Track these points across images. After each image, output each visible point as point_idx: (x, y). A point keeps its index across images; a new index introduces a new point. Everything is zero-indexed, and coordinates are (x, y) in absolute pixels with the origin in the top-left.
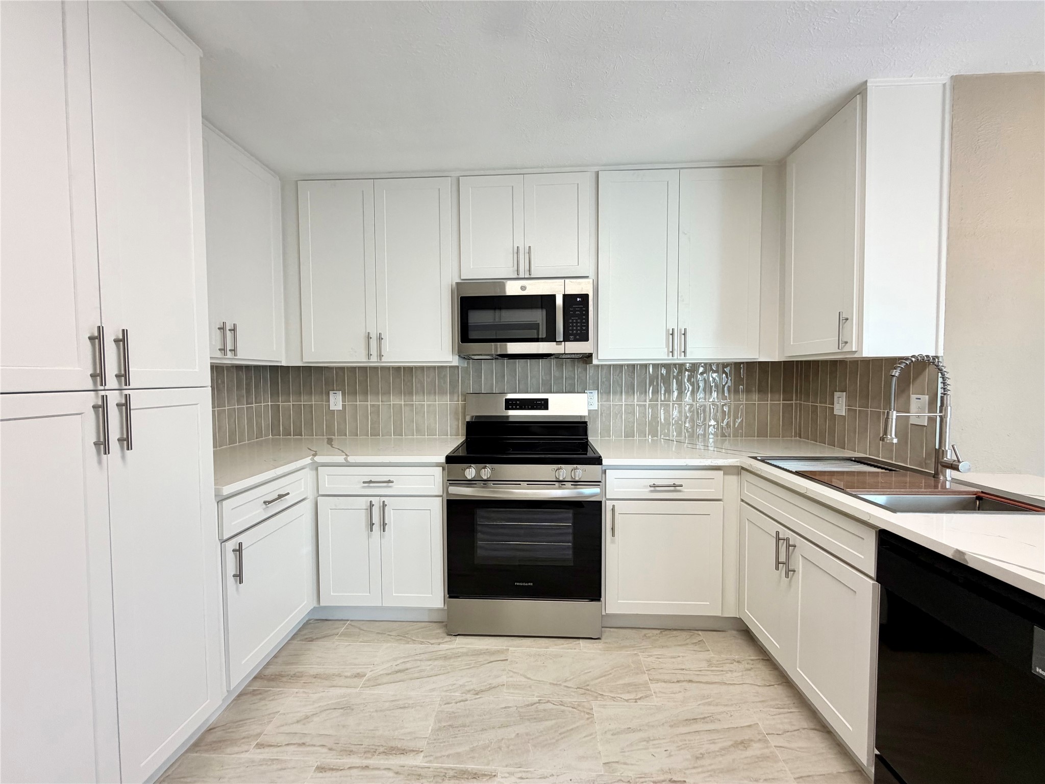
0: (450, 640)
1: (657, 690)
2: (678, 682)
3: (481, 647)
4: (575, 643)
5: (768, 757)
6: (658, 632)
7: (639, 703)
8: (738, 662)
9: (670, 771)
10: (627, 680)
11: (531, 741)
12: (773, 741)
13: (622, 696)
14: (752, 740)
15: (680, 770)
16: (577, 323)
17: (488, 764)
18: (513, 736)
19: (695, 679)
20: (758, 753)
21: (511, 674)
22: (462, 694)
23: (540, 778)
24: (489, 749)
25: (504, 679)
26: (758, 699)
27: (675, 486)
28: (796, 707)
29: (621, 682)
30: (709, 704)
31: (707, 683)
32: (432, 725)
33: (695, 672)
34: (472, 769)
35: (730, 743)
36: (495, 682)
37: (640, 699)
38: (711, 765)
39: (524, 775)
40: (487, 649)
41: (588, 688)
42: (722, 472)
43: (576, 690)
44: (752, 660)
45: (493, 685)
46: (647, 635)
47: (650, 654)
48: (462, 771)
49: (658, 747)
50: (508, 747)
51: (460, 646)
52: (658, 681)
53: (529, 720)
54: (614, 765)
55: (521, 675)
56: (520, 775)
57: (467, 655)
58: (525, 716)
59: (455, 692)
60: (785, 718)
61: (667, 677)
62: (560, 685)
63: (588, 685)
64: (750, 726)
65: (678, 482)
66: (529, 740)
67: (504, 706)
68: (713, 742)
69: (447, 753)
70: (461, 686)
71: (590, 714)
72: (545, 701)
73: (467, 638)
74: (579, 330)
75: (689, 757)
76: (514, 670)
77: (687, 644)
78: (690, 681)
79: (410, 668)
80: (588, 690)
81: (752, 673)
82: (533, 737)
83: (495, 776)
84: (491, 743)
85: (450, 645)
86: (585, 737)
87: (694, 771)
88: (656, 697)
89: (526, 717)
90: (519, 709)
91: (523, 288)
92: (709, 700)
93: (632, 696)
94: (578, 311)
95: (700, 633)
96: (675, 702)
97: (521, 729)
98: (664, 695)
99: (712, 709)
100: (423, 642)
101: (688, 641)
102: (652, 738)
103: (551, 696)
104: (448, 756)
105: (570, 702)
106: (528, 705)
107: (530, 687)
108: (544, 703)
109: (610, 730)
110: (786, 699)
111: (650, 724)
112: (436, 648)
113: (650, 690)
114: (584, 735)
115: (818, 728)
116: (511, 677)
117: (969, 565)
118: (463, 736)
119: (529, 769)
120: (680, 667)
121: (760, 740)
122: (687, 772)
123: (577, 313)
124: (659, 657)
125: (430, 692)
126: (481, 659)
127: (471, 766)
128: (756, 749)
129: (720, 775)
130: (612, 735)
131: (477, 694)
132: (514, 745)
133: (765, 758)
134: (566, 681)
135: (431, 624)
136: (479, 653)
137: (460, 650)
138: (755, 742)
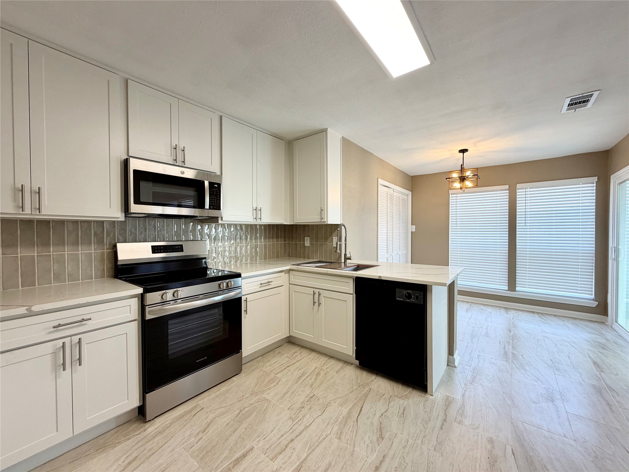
0: (150, 424)
1: (281, 376)
2: (285, 369)
3: (179, 413)
4: (231, 380)
5: (326, 373)
6: (261, 357)
7: (279, 384)
8: (296, 352)
9: (308, 396)
10: (267, 380)
11: (254, 425)
12: (324, 368)
13: (271, 386)
14: (319, 371)
15: (310, 393)
16: (214, 199)
17: (245, 448)
18: (244, 430)
19: (289, 365)
20: (324, 373)
21: (214, 411)
22: (195, 437)
23: (272, 432)
24: (239, 443)
25: (211, 416)
26: (310, 360)
27: (269, 282)
28: (321, 355)
29: (265, 382)
30: (300, 370)
31: (293, 364)
32: (194, 461)
33: (287, 363)
34: (240, 455)
35: (315, 376)
36: (209, 420)
37: (278, 382)
38: (316, 385)
39: (264, 437)
40: (185, 412)
41: (256, 392)
42: (284, 273)
43: (251, 396)
44: (299, 349)
45: (209, 422)
46: (258, 361)
47: (266, 366)
48: (236, 460)
49: (298, 392)
50: (247, 435)
51: (164, 422)
52: (278, 373)
53: (244, 420)
54: (292, 407)
55: (219, 408)
56: (263, 438)
57: (175, 422)
58: (240, 420)
59: (190, 440)
60: (321, 360)
61: (280, 370)
62: (243, 399)
63: (255, 391)
64: (315, 368)
65: (270, 281)
66: (252, 426)
67: (226, 425)
68: (311, 379)
69: (220, 462)
70: (190, 435)
71: (267, 400)
72: (243, 409)
73: (163, 416)
74: (216, 203)
75: (309, 388)
76: (213, 409)
77: (275, 356)
78: (288, 367)
79: (139, 455)
80: (256, 393)
81: (302, 353)
82: (253, 423)
83: (253, 448)
84: (237, 440)
85: (154, 426)
86: (273, 407)
87: (314, 390)
88: (283, 378)
89: (242, 420)
90: (235, 420)
91: (183, 173)
92: (299, 368)
93: (275, 383)
94: (215, 192)
95: (275, 350)
96: (289, 376)
97: (244, 425)
98: (285, 376)
99: (302, 370)
100: (130, 438)
101: (275, 355)
102: (294, 391)
103: (243, 405)
104: (221, 462)
105: (254, 401)
106: (237, 416)
107: (230, 409)
108: (243, 410)
109: (279, 399)
110: (317, 355)
111: (290, 387)
112: (145, 434)
113: (278, 378)
114: (272, 407)
115: (330, 358)
116: (215, 412)
117: (382, 279)
118: (219, 450)
119: (265, 433)
120: (280, 364)
121: (321, 370)
122: (312, 392)
123: (214, 193)
124: (270, 365)
125: (173, 452)
126: (186, 418)
127: (237, 455)
128: (322, 373)
129: (321, 386)
130: (281, 400)
131: (204, 431)
132: (248, 432)
133: (326, 374)
134: (244, 396)
135: (121, 427)
136: (182, 416)
137: (166, 423)
138: (321, 371)
